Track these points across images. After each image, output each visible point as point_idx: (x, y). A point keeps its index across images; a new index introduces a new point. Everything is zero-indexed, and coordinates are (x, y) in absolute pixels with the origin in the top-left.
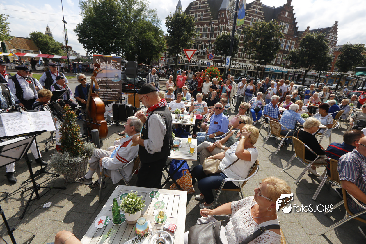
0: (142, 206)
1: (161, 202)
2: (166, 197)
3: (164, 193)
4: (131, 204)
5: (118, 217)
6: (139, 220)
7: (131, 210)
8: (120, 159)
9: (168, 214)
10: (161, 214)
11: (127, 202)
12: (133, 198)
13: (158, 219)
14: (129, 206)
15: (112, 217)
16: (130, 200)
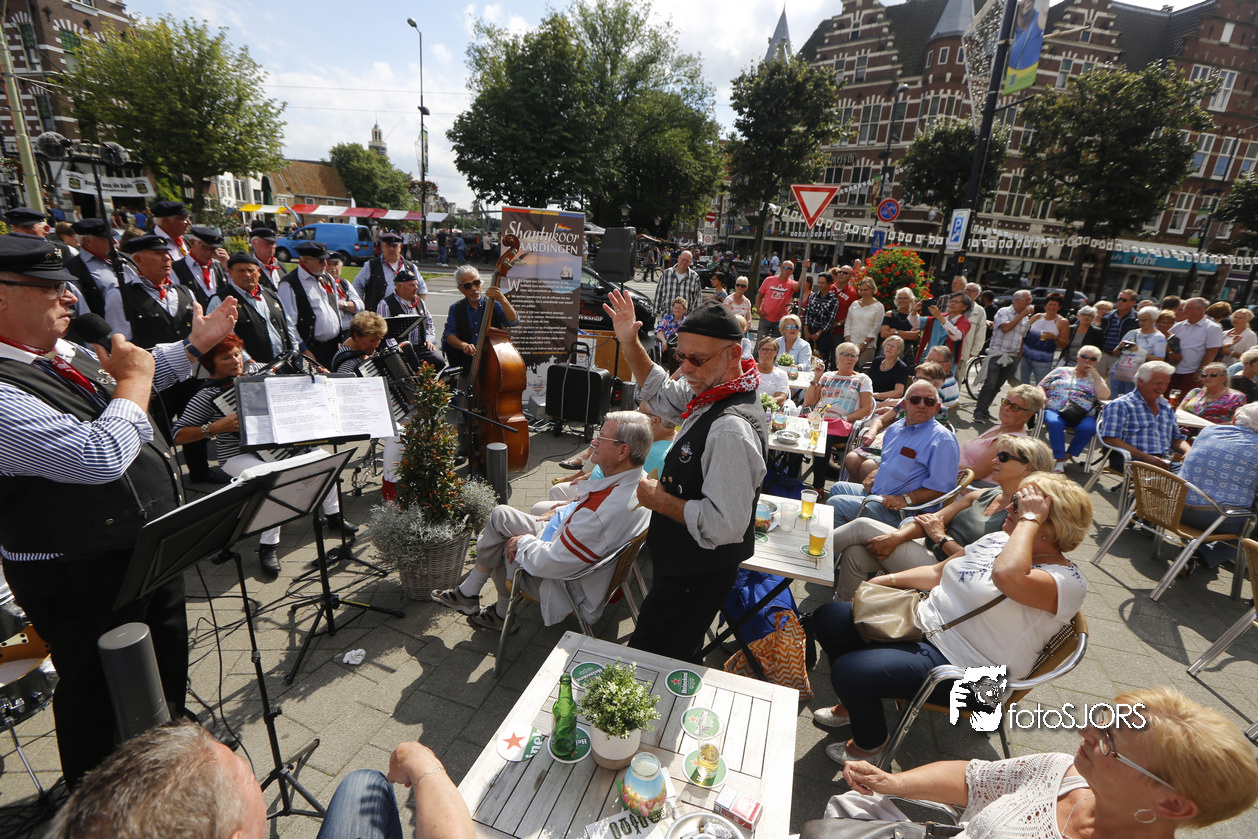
0: (650, 717)
1: (706, 713)
2: (724, 698)
3: (718, 685)
4: (615, 702)
5: (569, 737)
6: (637, 762)
7: (613, 723)
8: (574, 546)
9: (730, 757)
10: (709, 754)
11: (602, 693)
12: (621, 683)
13: (696, 771)
14: (610, 708)
15: (550, 733)
16: (613, 687)
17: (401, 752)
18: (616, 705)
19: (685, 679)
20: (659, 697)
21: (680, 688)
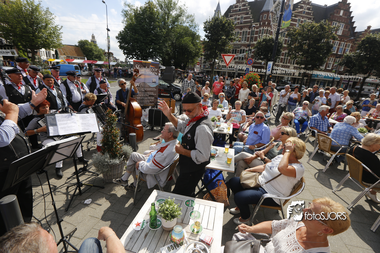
0: (179, 214)
1: (196, 212)
2: (202, 207)
3: (200, 203)
4: (168, 210)
5: (155, 222)
6: (175, 228)
7: (168, 217)
8: (156, 164)
9: (204, 225)
10: (197, 224)
11: (164, 208)
12: (170, 204)
13: (194, 229)
14: (167, 212)
15: (149, 221)
16: (167, 206)
17: (102, 230)
18: (169, 211)
19: (190, 202)
20: (182, 208)
21: (189, 205)
